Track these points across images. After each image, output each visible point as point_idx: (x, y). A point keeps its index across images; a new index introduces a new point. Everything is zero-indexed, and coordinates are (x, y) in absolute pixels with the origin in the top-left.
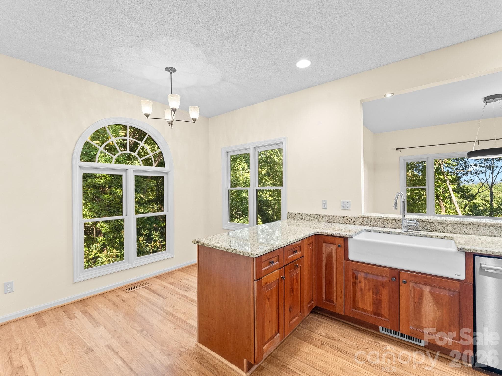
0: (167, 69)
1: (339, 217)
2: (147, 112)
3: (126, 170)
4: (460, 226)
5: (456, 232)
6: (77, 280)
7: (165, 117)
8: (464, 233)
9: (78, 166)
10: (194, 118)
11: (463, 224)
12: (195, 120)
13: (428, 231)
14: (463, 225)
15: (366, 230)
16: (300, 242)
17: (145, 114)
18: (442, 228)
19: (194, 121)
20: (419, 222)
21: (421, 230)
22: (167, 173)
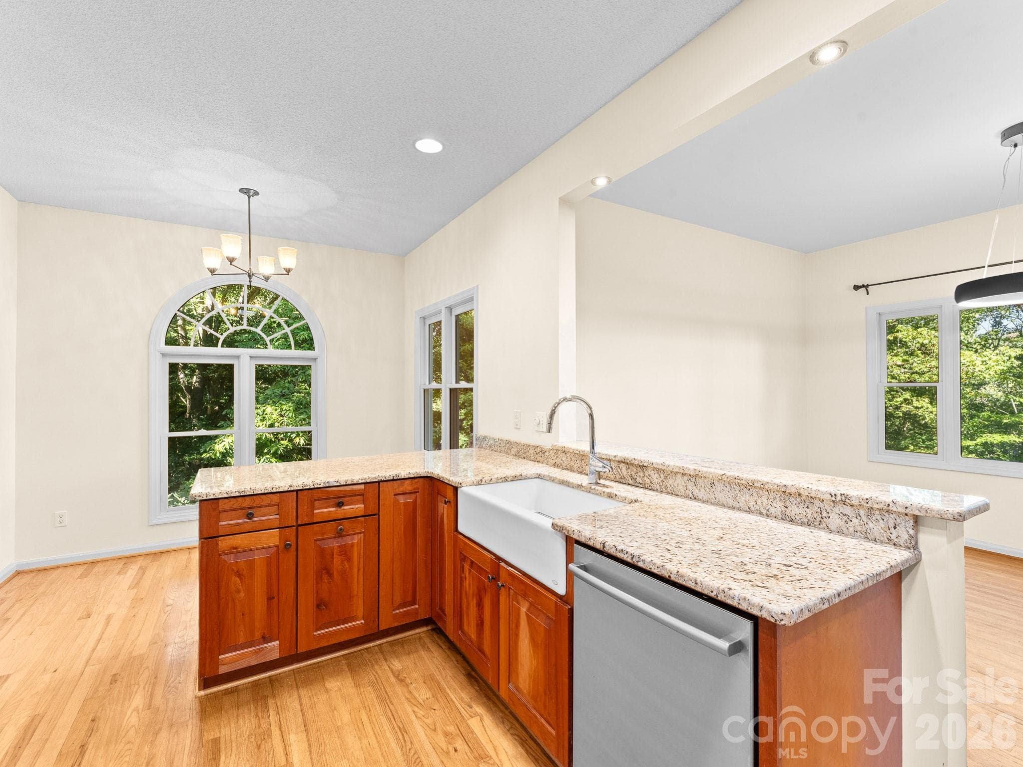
0: (241, 190)
1: (530, 448)
2: (212, 266)
3: (238, 357)
4: (686, 478)
5: (679, 494)
6: (154, 522)
7: (258, 270)
8: (691, 495)
9: (157, 353)
10: (288, 266)
11: (690, 475)
12: (288, 271)
13: (640, 485)
14: (689, 477)
15: (540, 477)
16: (362, 486)
17: (209, 269)
18: (660, 481)
19: (286, 272)
20: (627, 466)
21: (630, 483)
22: (315, 359)
